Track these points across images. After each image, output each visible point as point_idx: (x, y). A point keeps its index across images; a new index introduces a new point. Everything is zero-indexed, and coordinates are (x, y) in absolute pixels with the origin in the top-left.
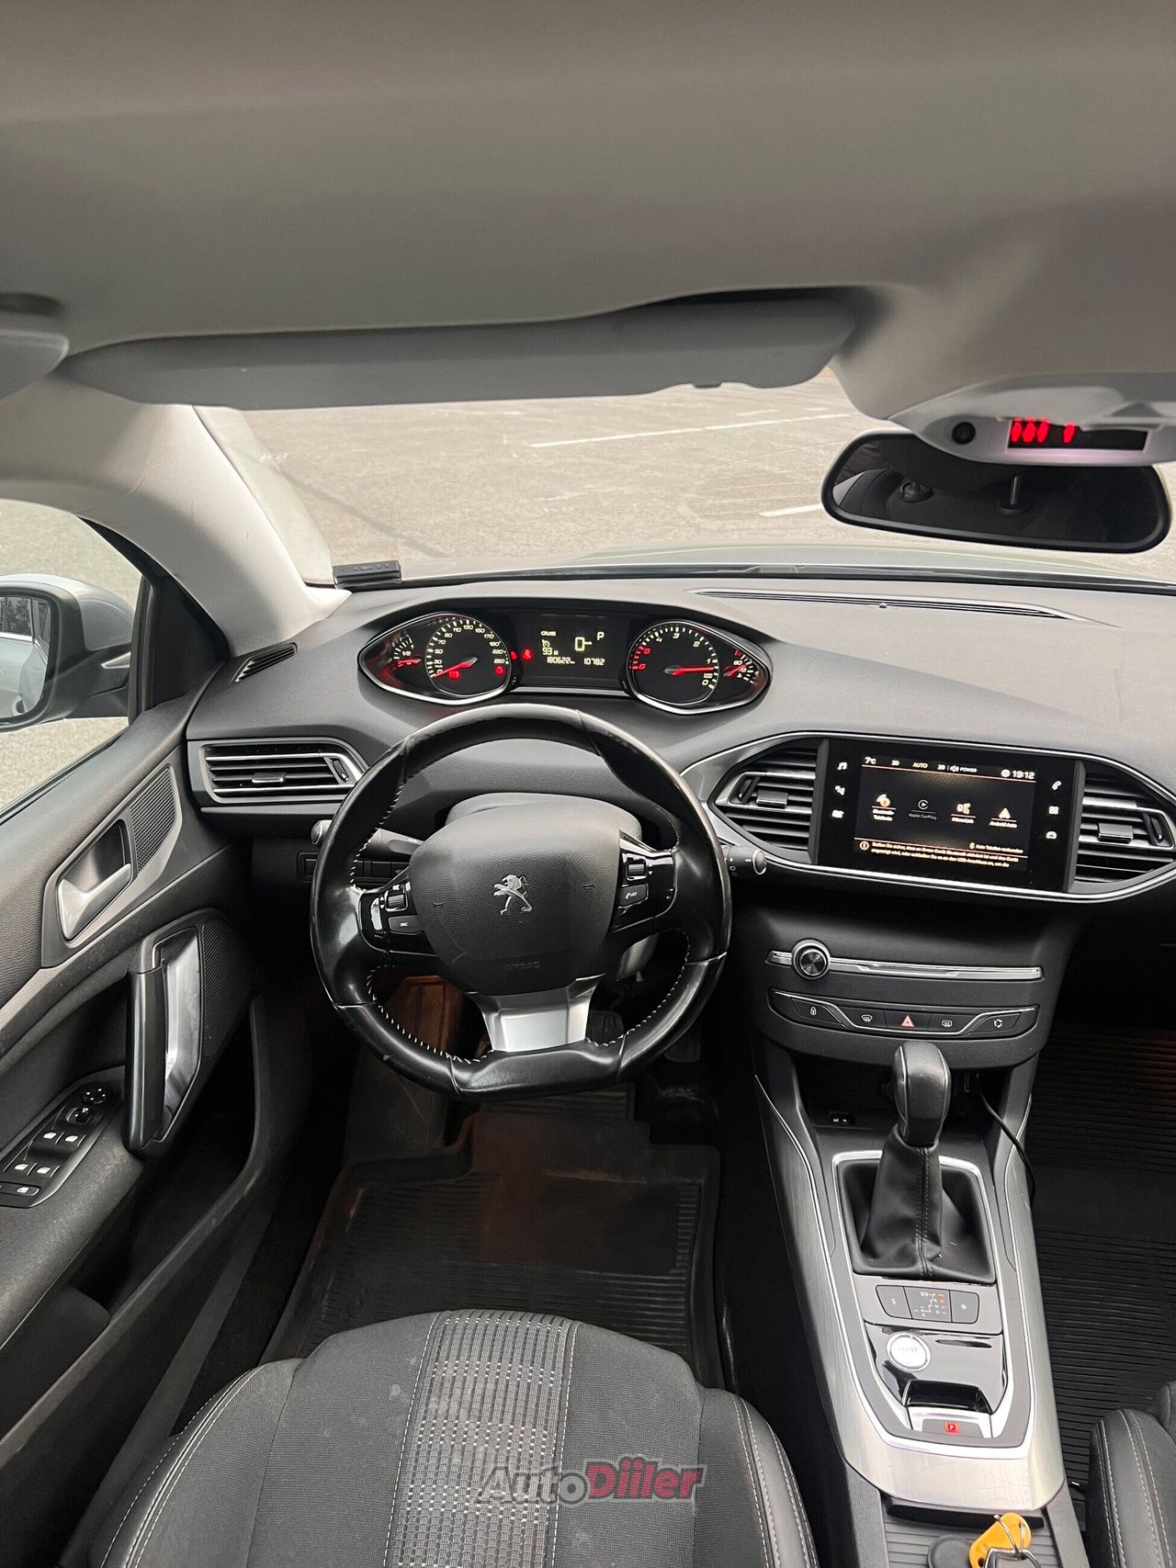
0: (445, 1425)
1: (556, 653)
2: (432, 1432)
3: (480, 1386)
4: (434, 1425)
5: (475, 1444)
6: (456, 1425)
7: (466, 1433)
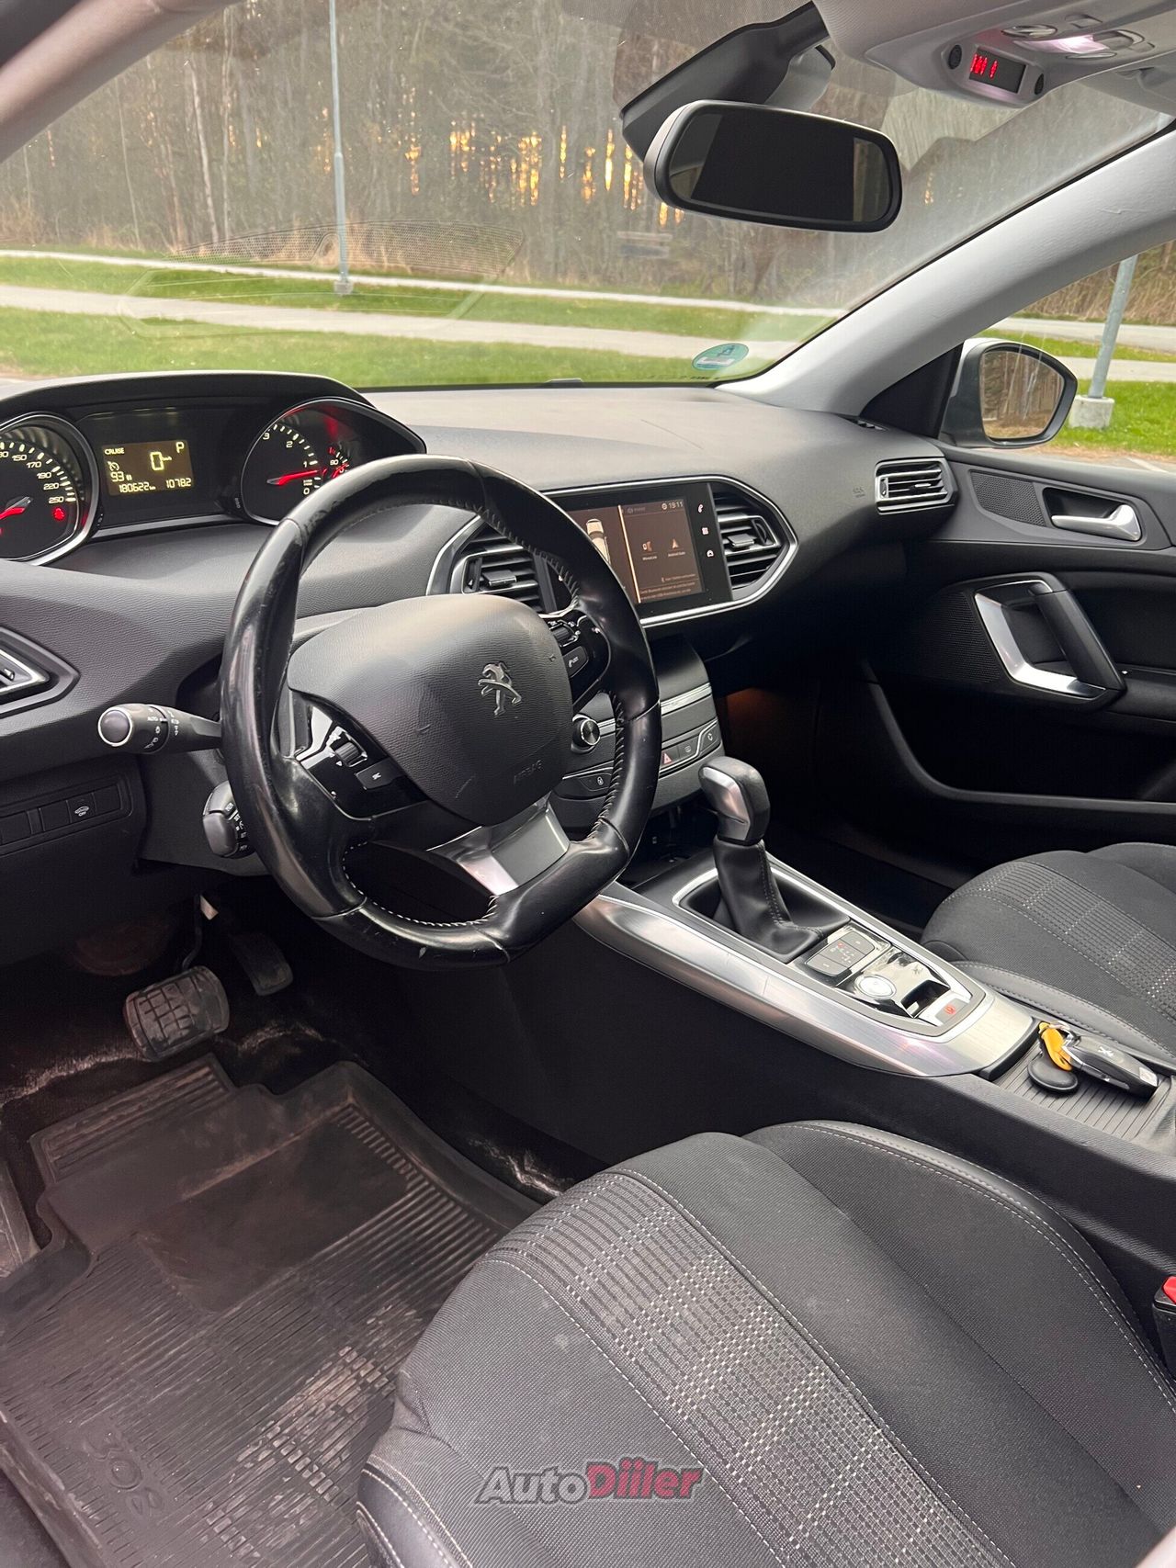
0: (638, 1324)
1: (129, 477)
2: (634, 1340)
3: (628, 1268)
4: (629, 1334)
5: (677, 1314)
6: (647, 1315)
7: (661, 1313)
